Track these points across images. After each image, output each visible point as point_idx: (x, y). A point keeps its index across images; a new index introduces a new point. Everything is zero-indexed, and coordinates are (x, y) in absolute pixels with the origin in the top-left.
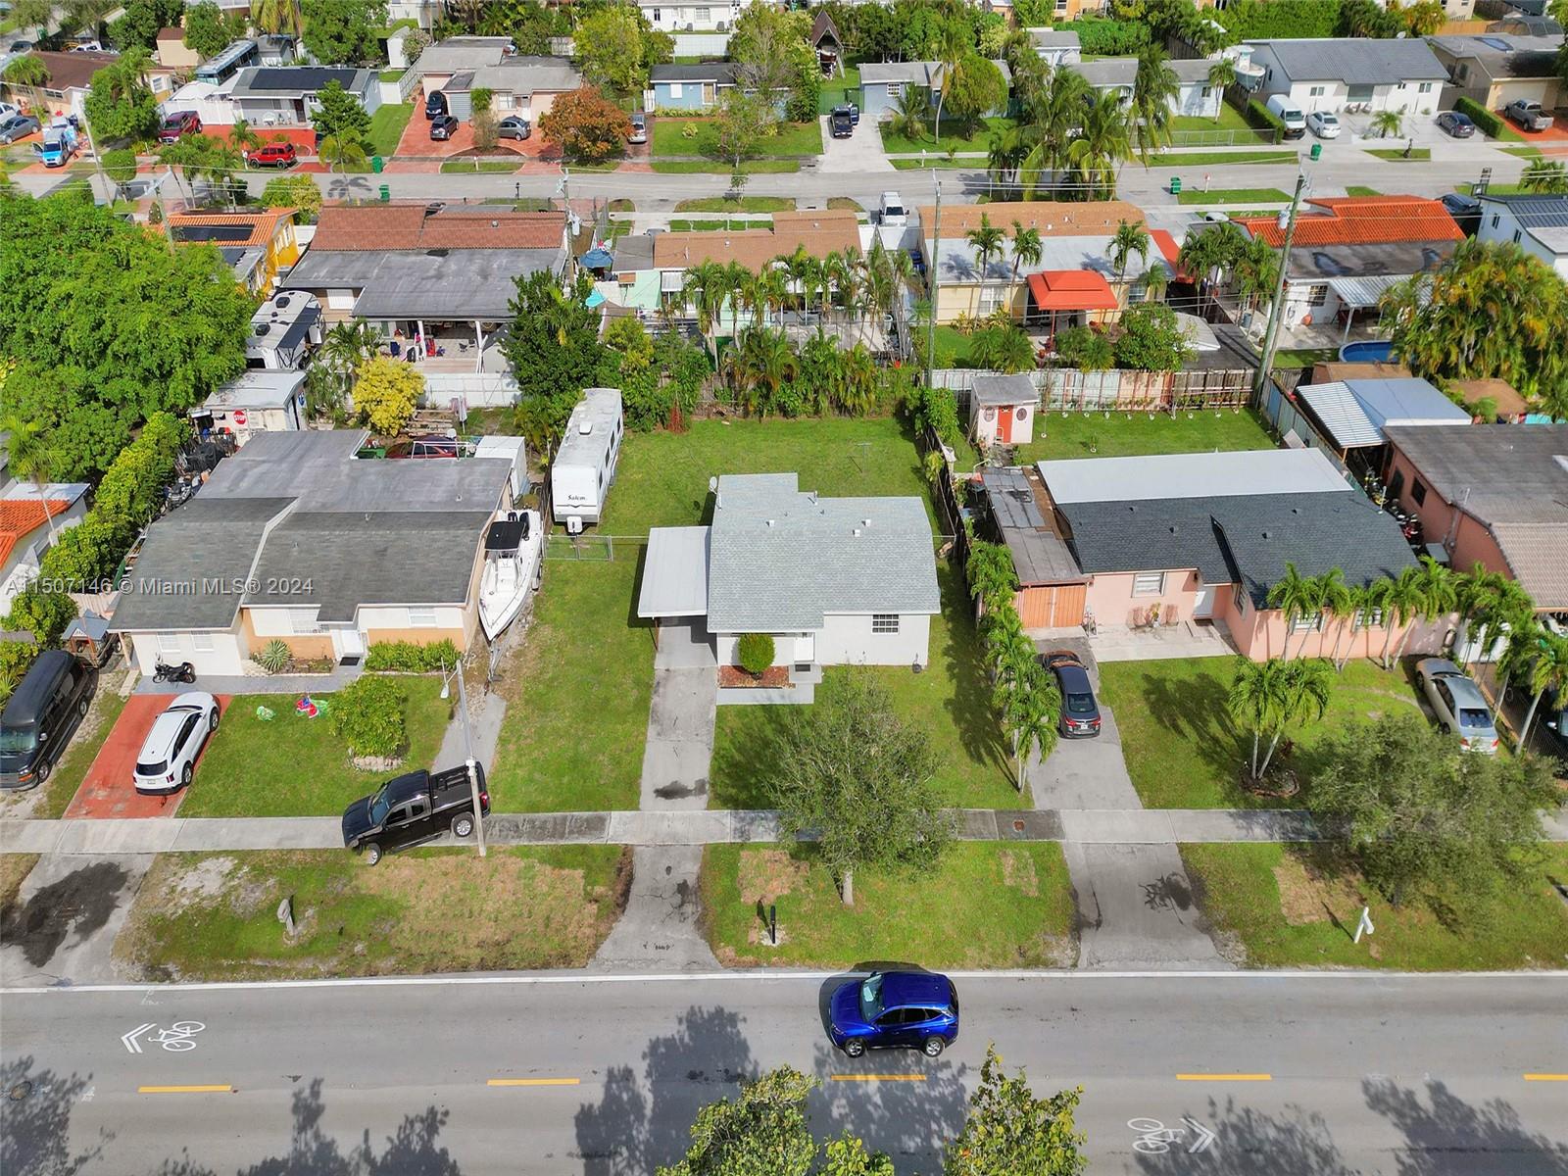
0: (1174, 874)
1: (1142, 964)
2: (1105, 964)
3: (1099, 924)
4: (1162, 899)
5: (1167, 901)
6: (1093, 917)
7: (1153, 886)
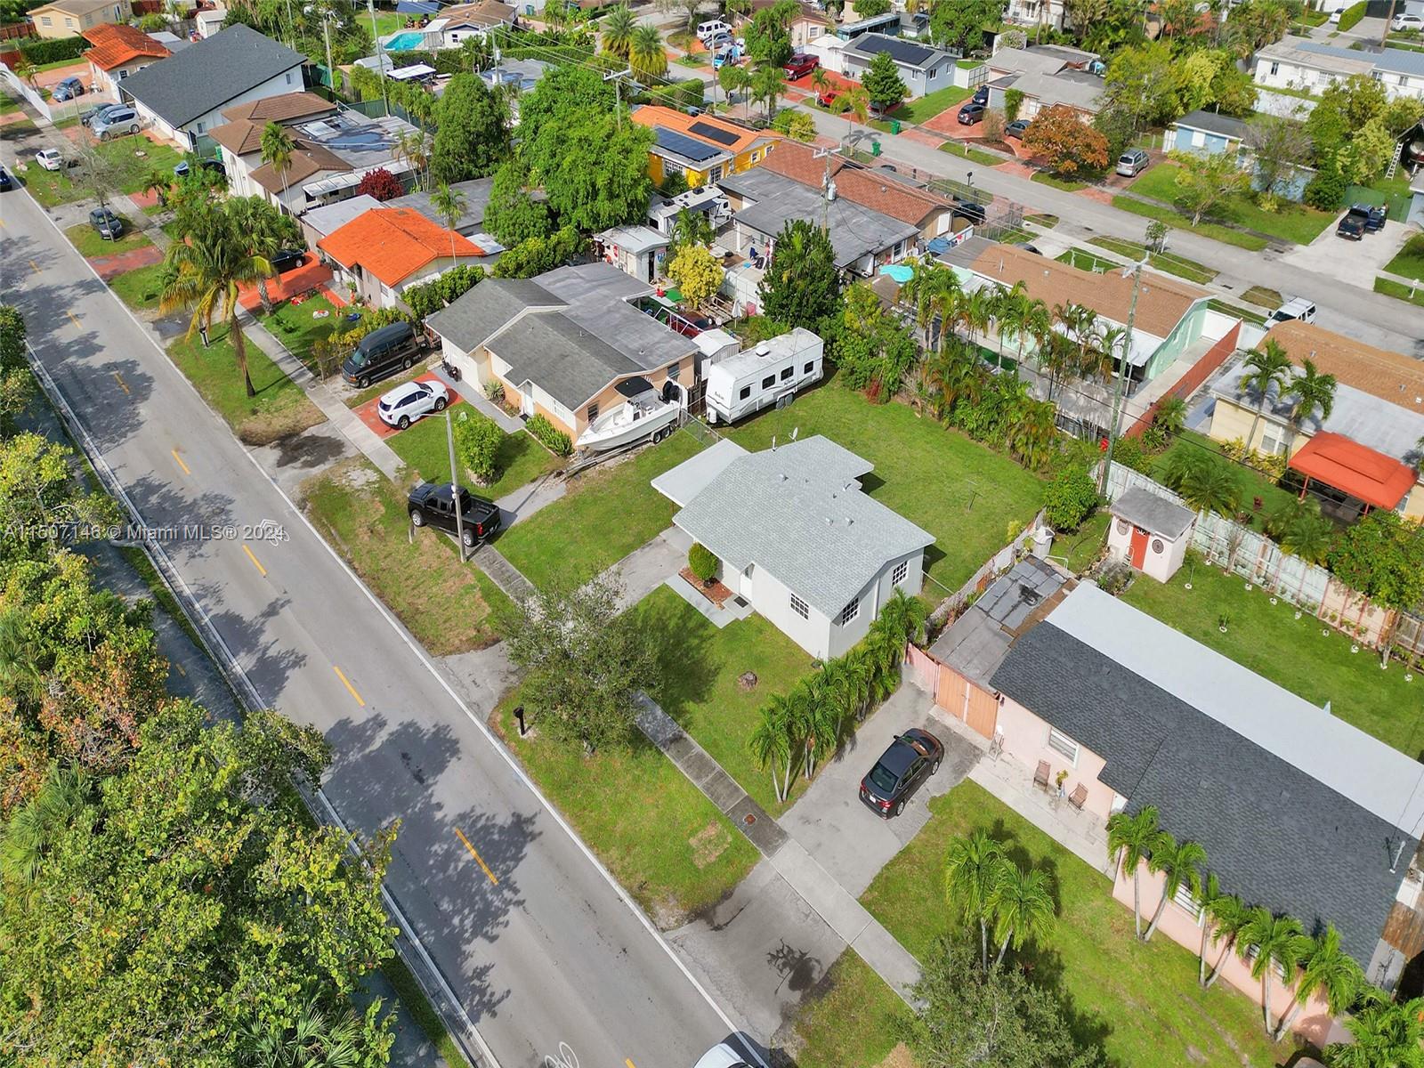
0: (818, 961)
1: (706, 980)
2: (683, 952)
3: (718, 928)
4: (785, 965)
5: (787, 970)
6: (719, 920)
7: (791, 951)
